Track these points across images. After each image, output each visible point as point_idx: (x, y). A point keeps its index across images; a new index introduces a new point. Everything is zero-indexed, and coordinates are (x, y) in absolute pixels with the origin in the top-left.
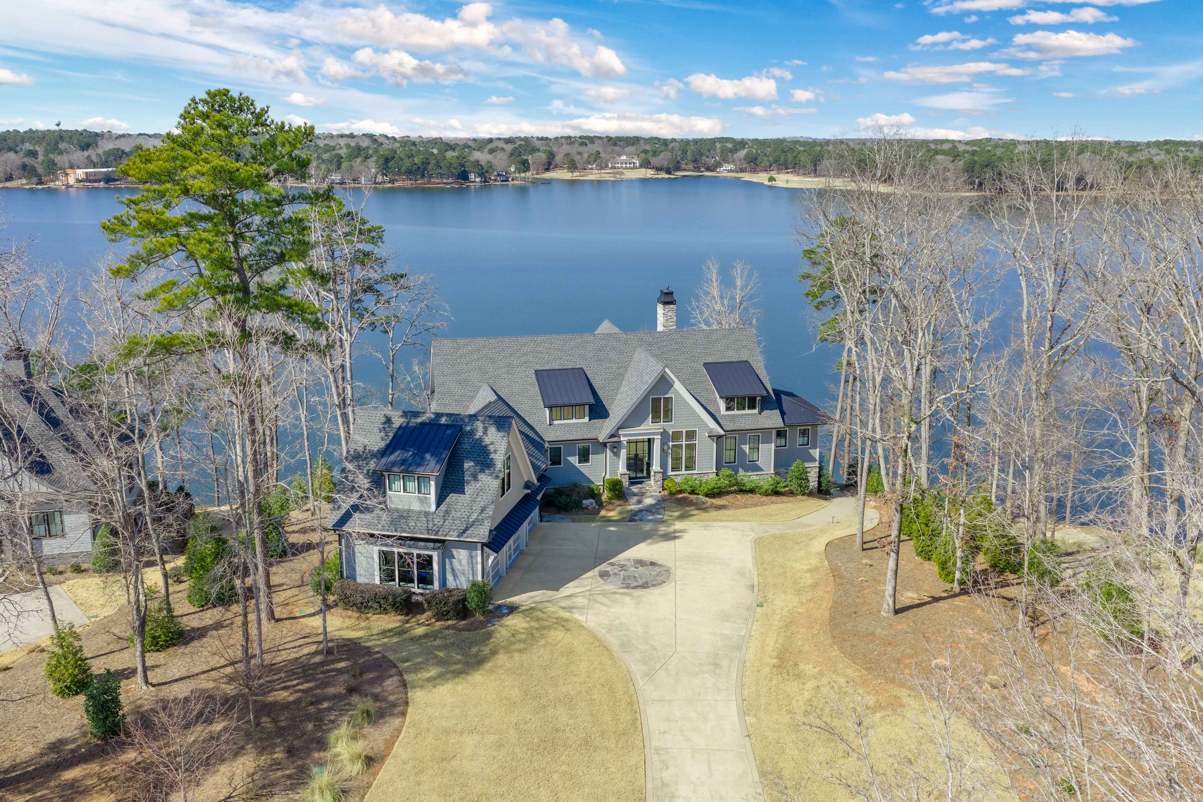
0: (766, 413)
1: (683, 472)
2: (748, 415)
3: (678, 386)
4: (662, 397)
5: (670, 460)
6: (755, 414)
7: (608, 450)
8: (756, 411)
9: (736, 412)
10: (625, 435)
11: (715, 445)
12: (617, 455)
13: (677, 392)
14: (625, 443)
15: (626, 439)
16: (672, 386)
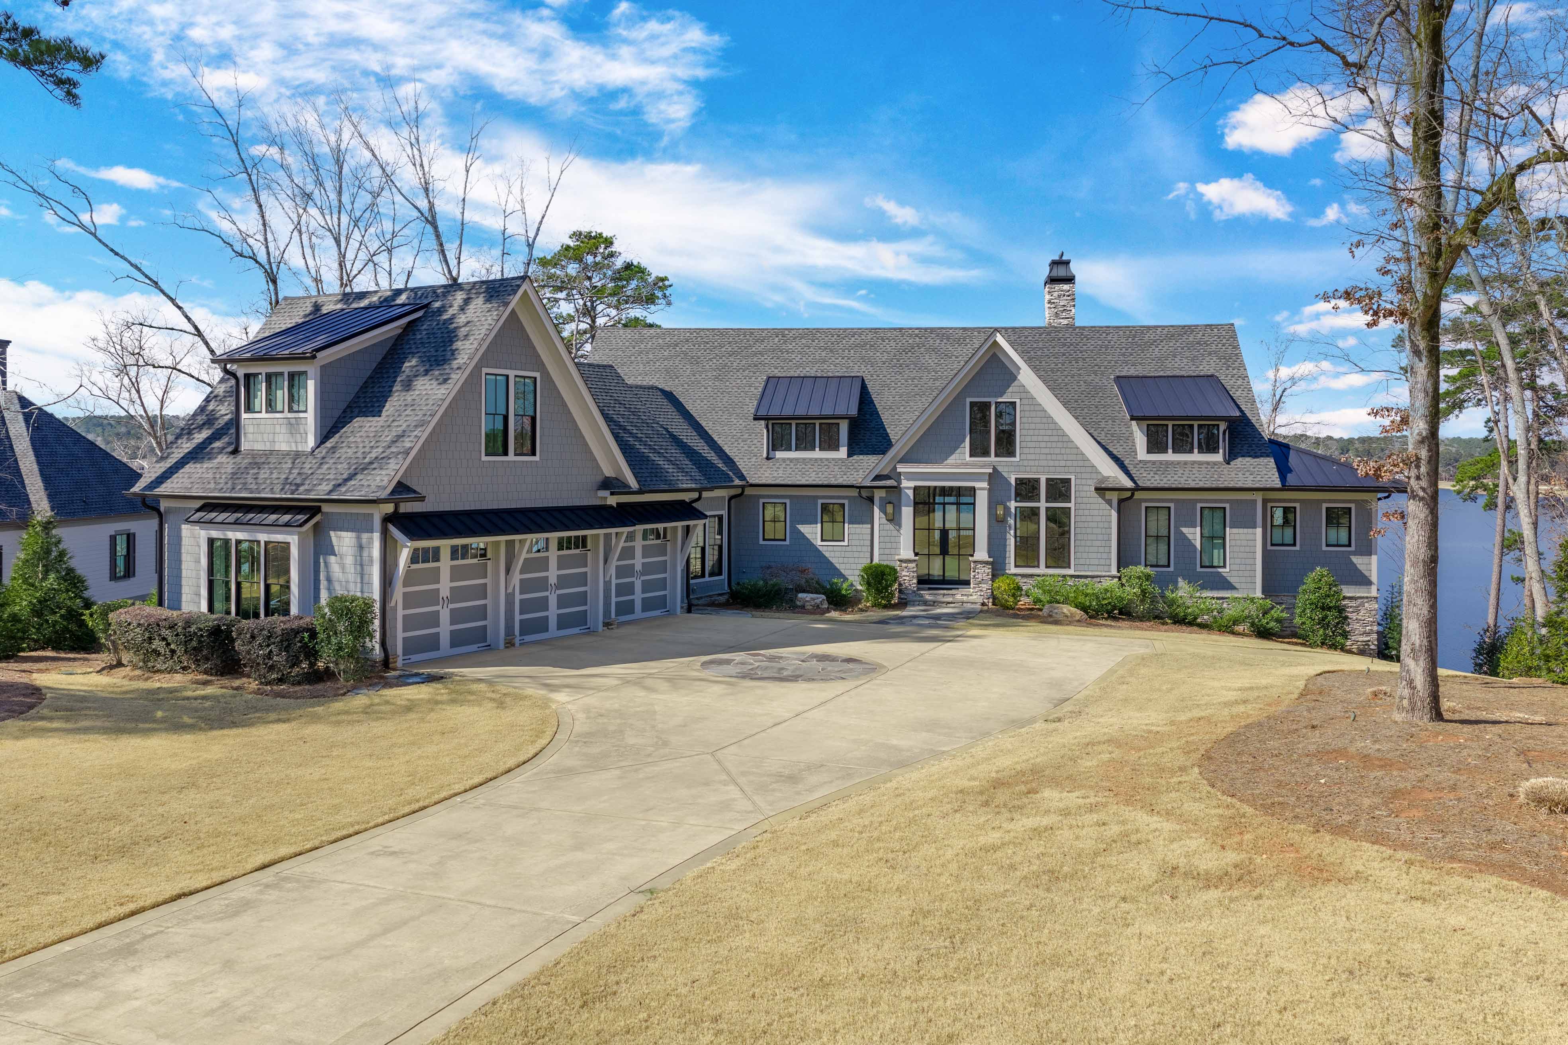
0: (1239, 462)
1: (1042, 570)
2: (1200, 463)
3: (1027, 377)
4: (992, 400)
5: (1013, 540)
6: (1215, 463)
7: (876, 510)
8: (1218, 457)
9: (1170, 456)
10: (911, 476)
11: (1114, 514)
12: (894, 519)
13: (1024, 390)
14: (910, 493)
15: (912, 484)
16: (1014, 378)
